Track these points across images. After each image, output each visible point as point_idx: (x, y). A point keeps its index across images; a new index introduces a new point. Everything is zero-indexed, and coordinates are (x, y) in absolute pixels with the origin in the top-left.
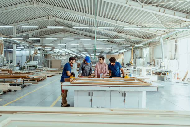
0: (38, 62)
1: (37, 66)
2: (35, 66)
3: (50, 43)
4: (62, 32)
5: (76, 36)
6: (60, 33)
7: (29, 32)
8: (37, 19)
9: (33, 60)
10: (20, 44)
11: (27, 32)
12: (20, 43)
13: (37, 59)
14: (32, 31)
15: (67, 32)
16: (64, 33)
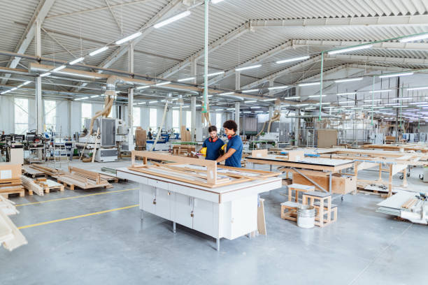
0: (278, 134)
1: (276, 142)
2: (272, 143)
3: (315, 94)
4: (340, 67)
5: (376, 70)
6: (338, 70)
7: (270, 77)
8: (272, 51)
9: (270, 131)
10: (246, 102)
11: (266, 78)
12: (245, 100)
13: (278, 130)
14: (274, 76)
15: (354, 65)
16: (346, 67)
